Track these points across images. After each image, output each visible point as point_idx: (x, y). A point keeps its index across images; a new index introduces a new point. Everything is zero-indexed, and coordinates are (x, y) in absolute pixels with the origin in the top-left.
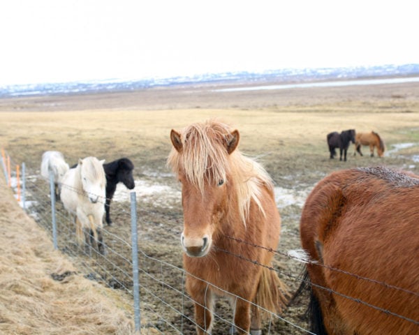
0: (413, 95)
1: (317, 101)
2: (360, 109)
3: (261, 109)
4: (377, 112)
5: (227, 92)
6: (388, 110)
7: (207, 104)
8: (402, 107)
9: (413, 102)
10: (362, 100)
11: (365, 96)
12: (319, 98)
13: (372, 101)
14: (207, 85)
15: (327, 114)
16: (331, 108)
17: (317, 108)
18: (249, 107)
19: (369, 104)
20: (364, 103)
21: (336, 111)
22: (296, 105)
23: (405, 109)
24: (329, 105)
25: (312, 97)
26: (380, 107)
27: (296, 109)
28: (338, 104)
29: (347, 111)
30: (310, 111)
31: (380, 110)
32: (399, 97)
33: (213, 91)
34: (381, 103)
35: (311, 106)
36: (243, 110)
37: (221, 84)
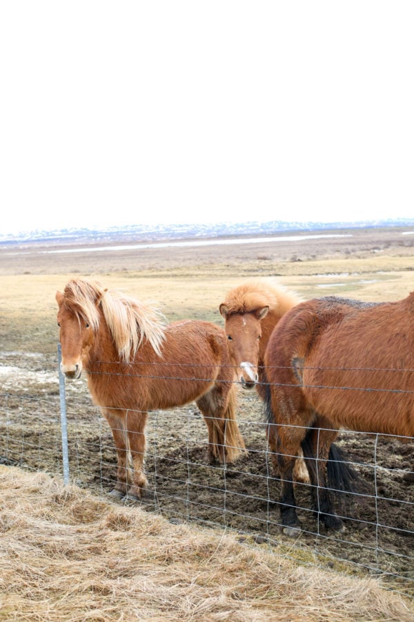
0: (279, 256)
1: (174, 264)
2: (223, 273)
3: (108, 275)
4: (243, 276)
6: (254, 274)
7: (39, 269)
8: (269, 270)
9: (281, 264)
10: (226, 263)
11: (228, 258)
12: (175, 260)
13: (236, 264)
14: (37, 245)
15: (187, 279)
16: (191, 272)
17: (175, 272)
18: (92, 272)
19: (233, 266)
20: (228, 266)
21: (197, 275)
22: (150, 269)
23: (272, 273)
24: (188, 268)
25: (168, 260)
26: (246, 271)
27: (150, 274)
28: (199, 267)
29: (210, 275)
30: (166, 276)
31: (246, 274)
32: (265, 259)
34: (246, 265)
35: (168, 270)
37: (55, 244)
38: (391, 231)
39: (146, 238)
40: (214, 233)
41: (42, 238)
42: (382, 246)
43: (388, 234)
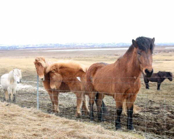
1: (87, 56)
2: (103, 60)
3: (64, 59)
4: (109, 61)
5: (50, 52)
6: (113, 60)
11: (105, 55)
12: (87, 55)
13: (107, 57)
14: (42, 49)
15: (90, 61)
16: (92, 59)
17: (86, 59)
18: (59, 58)
19: (106, 57)
20: (104, 57)
22: (78, 57)
24: (91, 58)
25: (84, 55)
26: (110, 59)
27: (78, 59)
28: (95, 57)
30: (84, 60)
31: (110, 60)
32: (117, 55)
33: (44, 51)
34: (110, 57)
35: (84, 58)
36: (57, 59)
38: (162, 47)
39: (78, 47)
40: (101, 46)
41: (43, 46)
42: (158, 52)
43: (160, 48)
